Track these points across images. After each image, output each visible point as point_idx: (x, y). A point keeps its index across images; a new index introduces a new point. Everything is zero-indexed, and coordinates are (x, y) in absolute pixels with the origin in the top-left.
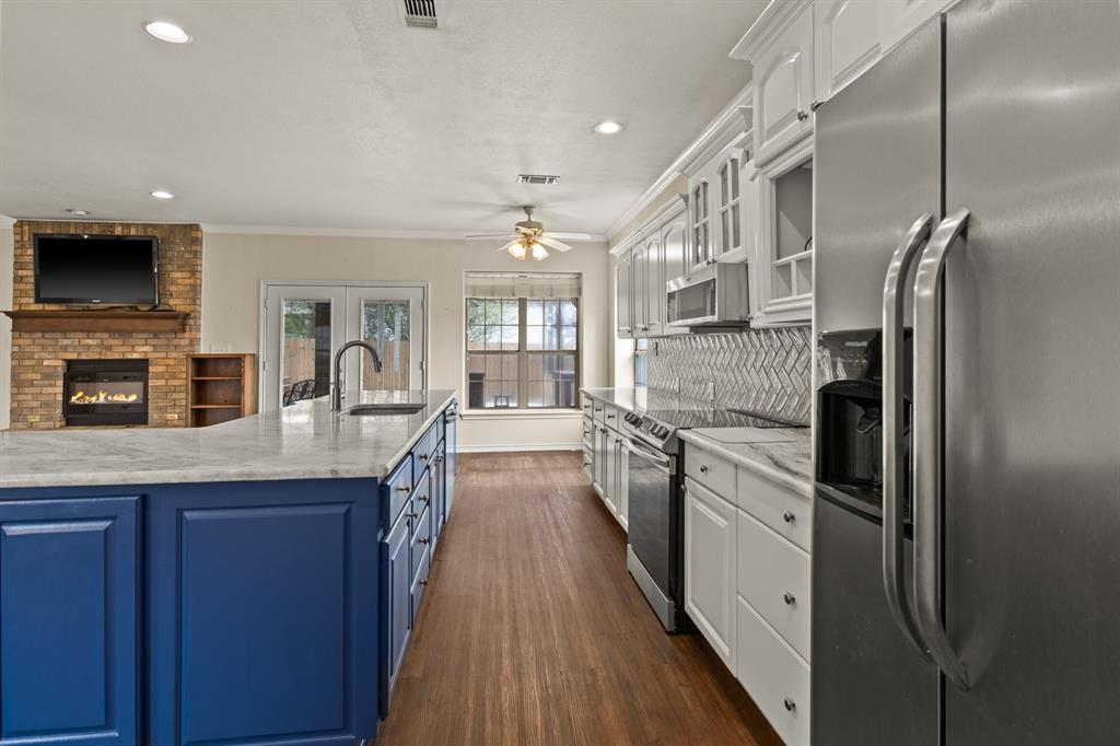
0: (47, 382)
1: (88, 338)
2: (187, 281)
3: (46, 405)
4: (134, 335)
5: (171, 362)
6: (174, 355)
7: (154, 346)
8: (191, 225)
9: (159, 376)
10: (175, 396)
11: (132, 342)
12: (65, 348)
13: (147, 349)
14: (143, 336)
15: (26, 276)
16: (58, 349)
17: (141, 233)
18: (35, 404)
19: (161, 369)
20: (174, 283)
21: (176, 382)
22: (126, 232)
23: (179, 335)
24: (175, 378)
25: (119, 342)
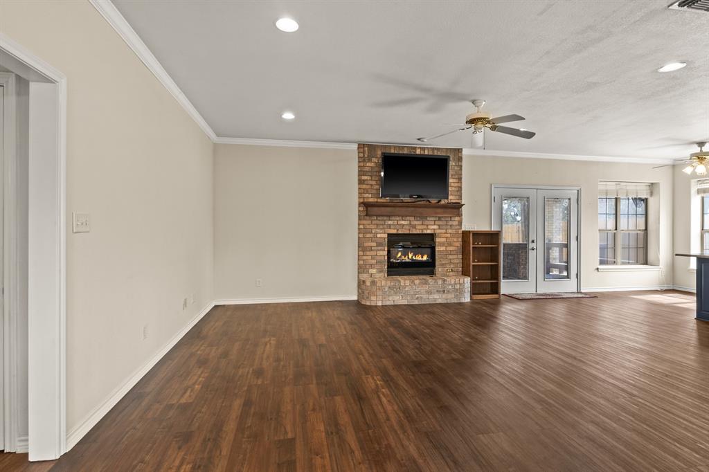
0: (379, 248)
1: (403, 220)
2: (456, 185)
3: (379, 262)
4: (428, 218)
5: (448, 235)
6: (450, 231)
7: (439, 225)
8: (459, 149)
9: (442, 244)
10: (451, 257)
11: (427, 222)
12: (389, 226)
13: (436, 227)
14: (433, 219)
15: (367, 180)
16: (386, 227)
17: (431, 153)
18: (374, 262)
19: (443, 240)
20: (451, 185)
21: (451, 248)
22: (422, 153)
23: (453, 219)
24: (451, 246)
25: (420, 222)
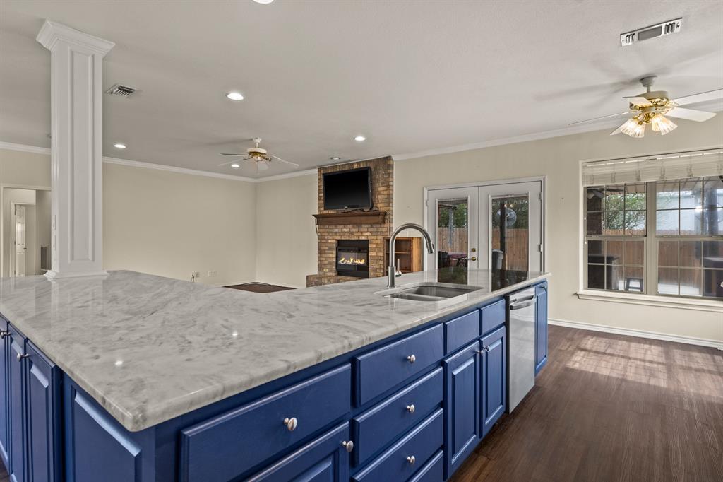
0: (330, 251)
1: (345, 228)
2: (385, 192)
3: (330, 263)
4: (363, 226)
5: (379, 242)
6: (379, 238)
7: (371, 232)
8: (388, 157)
9: (374, 250)
11: (362, 230)
13: (368, 234)
14: (366, 226)
15: (322, 197)
16: (334, 234)
18: (326, 262)
19: (374, 246)
20: (379, 194)
22: (358, 167)
23: (382, 226)
25: (356, 230)
